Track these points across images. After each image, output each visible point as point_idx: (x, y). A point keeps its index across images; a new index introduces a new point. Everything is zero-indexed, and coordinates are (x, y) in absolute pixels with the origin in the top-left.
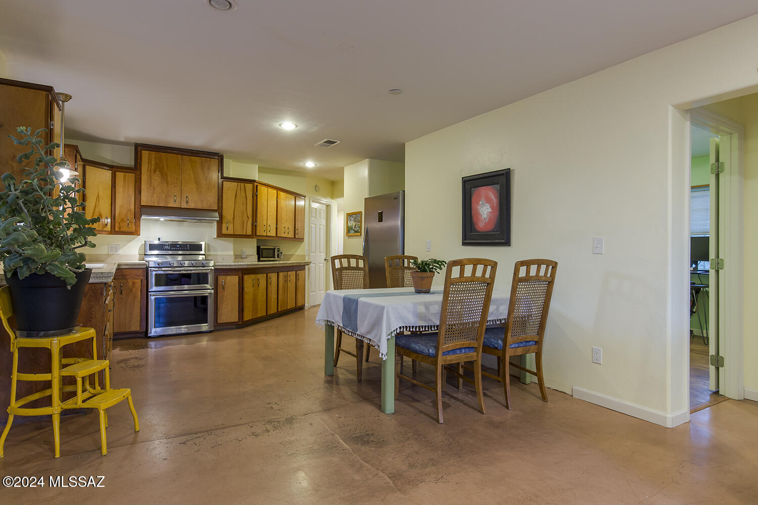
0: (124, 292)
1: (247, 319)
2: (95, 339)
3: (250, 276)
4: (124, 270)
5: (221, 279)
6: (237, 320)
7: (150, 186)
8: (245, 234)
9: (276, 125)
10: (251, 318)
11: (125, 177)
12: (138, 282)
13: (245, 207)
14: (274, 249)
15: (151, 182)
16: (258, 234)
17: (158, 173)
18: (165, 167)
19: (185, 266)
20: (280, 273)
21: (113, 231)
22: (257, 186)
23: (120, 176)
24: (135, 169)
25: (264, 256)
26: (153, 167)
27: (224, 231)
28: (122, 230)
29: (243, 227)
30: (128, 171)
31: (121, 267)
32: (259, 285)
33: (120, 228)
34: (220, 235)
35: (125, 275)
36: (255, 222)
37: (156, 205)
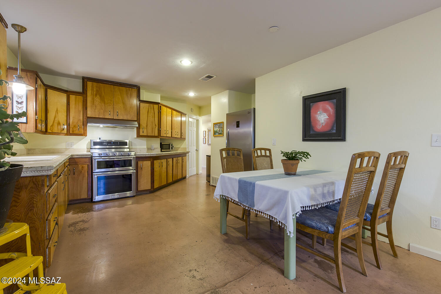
0: (76, 173)
1: (156, 187)
3: (158, 161)
4: (75, 159)
5: (140, 163)
6: (150, 188)
7: (93, 105)
8: (154, 135)
10: (158, 186)
11: (76, 98)
12: (86, 167)
13: (153, 118)
14: (169, 144)
15: (93, 102)
16: (161, 135)
17: (98, 96)
18: (103, 93)
20: (174, 159)
21: (69, 133)
22: (160, 106)
23: (72, 97)
24: (84, 93)
25: (164, 148)
26: (95, 93)
27: (141, 134)
28: (74, 133)
29: (153, 131)
30: (78, 94)
31: (74, 157)
32: (162, 166)
33: (73, 131)
34: (139, 136)
35: (76, 162)
36: (159, 128)
37: (97, 117)
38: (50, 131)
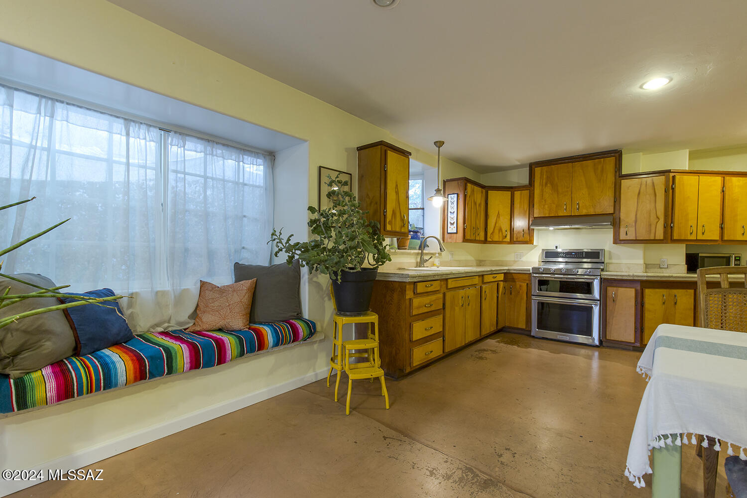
0: (513, 293)
3: (658, 290)
4: (513, 275)
5: (611, 291)
6: (633, 340)
7: (542, 199)
8: (653, 238)
11: (521, 194)
12: (524, 285)
13: (653, 205)
15: (543, 195)
16: (677, 238)
17: (549, 185)
19: (578, 274)
21: (511, 242)
22: (674, 177)
23: (517, 194)
24: (530, 185)
26: (544, 181)
27: (623, 236)
29: (650, 230)
30: (523, 189)
31: (511, 272)
32: (676, 303)
33: (517, 239)
34: (617, 241)
36: (670, 222)
37: (547, 215)
38: (490, 240)
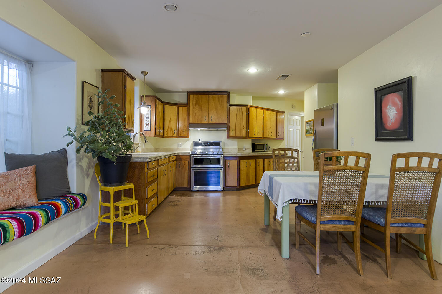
0: (180, 167)
1: (243, 185)
2: (133, 189)
3: (244, 160)
4: (180, 156)
5: (228, 162)
6: (236, 186)
7: (194, 113)
8: (242, 136)
9: (245, 70)
10: (245, 185)
11: (182, 109)
12: (187, 162)
13: (242, 120)
14: (264, 145)
15: (194, 110)
16: (250, 136)
17: (197, 105)
18: (201, 102)
20: (265, 159)
21: (178, 137)
22: (249, 108)
23: (180, 108)
24: (187, 104)
25: (257, 149)
26: (195, 103)
28: (181, 136)
29: (241, 132)
30: (184, 106)
31: (179, 154)
32: (250, 166)
33: (180, 135)
34: (229, 137)
35: (180, 158)
36: (248, 129)
37: (196, 122)
38: (166, 135)
